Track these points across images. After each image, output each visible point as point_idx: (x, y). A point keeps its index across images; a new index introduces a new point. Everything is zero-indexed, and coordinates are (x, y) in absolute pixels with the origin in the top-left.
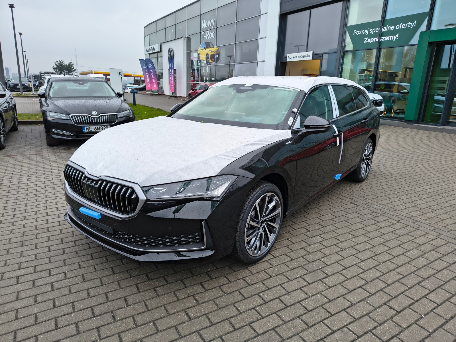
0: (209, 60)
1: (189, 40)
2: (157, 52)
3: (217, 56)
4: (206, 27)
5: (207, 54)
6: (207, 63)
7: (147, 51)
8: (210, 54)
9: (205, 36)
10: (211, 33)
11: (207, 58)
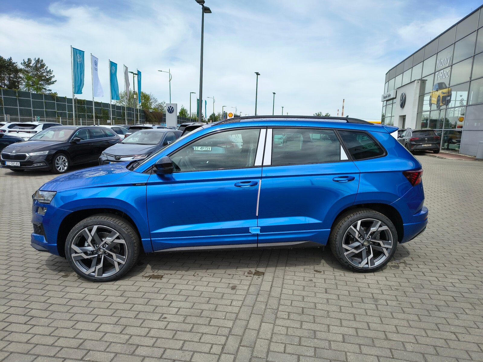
0: (440, 103)
1: (423, 82)
2: (393, 99)
3: (449, 98)
4: (441, 66)
5: (439, 96)
6: (437, 107)
7: (385, 97)
8: (442, 95)
9: (439, 77)
10: (445, 72)
11: (438, 101)
